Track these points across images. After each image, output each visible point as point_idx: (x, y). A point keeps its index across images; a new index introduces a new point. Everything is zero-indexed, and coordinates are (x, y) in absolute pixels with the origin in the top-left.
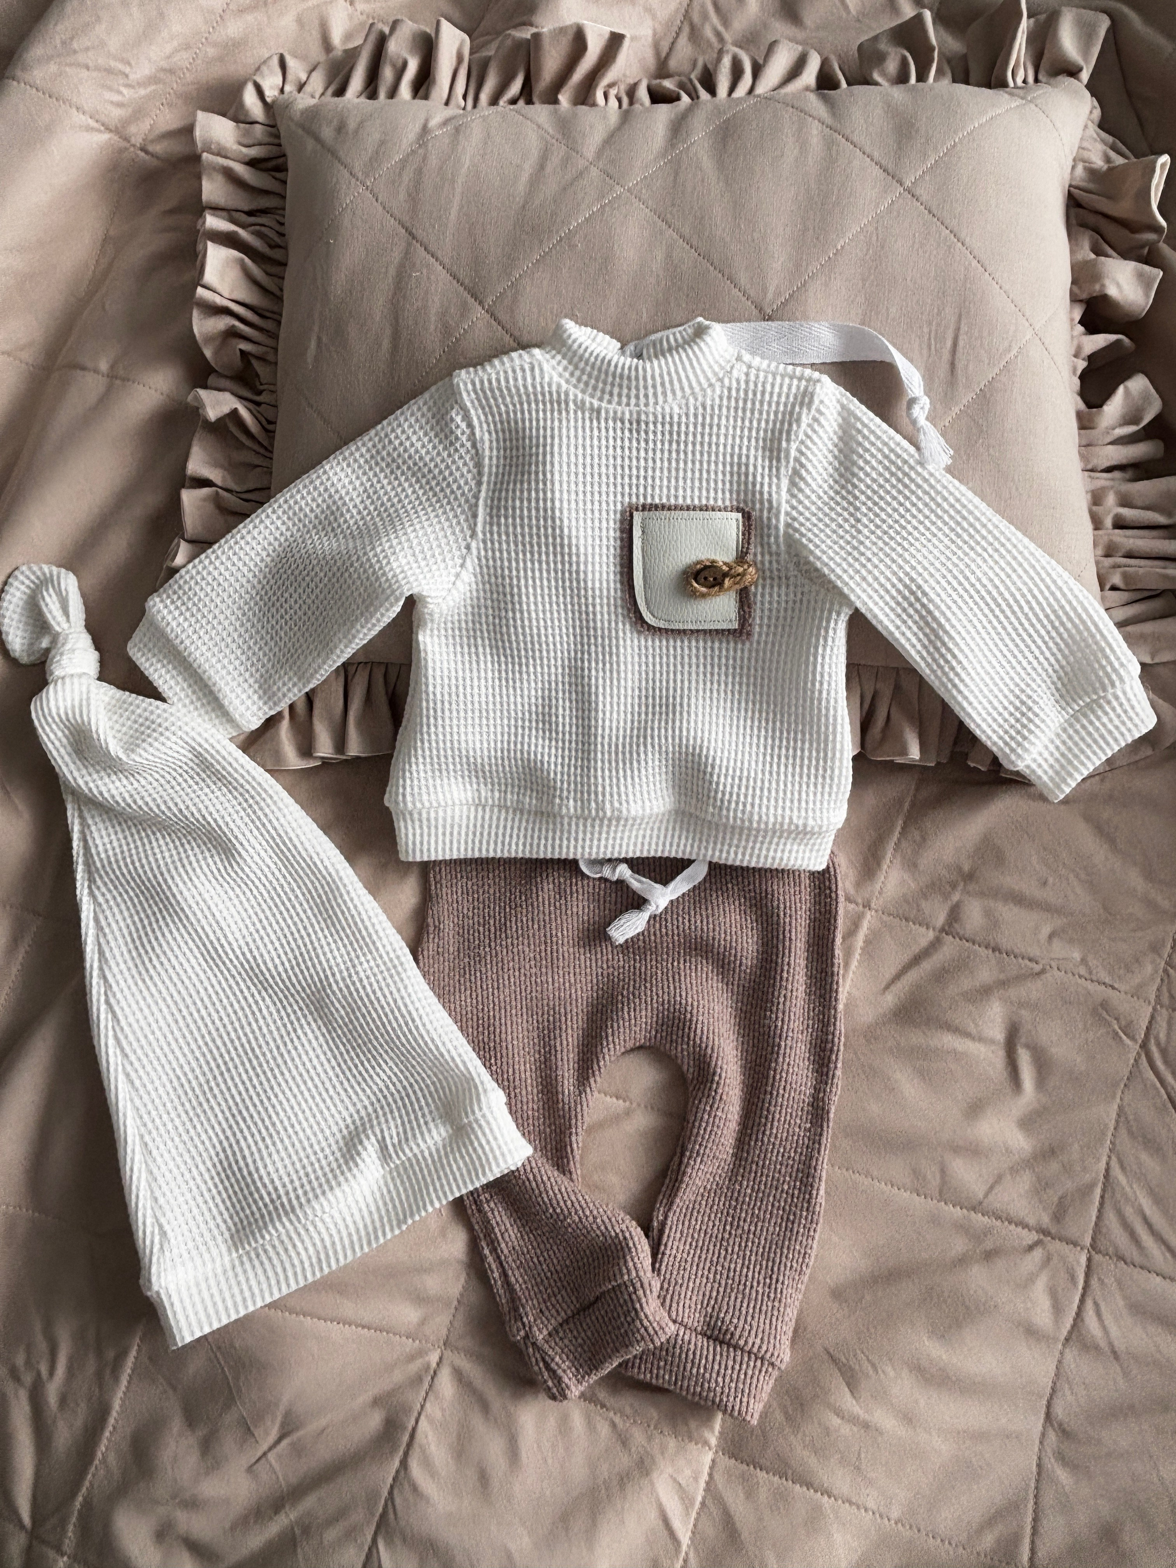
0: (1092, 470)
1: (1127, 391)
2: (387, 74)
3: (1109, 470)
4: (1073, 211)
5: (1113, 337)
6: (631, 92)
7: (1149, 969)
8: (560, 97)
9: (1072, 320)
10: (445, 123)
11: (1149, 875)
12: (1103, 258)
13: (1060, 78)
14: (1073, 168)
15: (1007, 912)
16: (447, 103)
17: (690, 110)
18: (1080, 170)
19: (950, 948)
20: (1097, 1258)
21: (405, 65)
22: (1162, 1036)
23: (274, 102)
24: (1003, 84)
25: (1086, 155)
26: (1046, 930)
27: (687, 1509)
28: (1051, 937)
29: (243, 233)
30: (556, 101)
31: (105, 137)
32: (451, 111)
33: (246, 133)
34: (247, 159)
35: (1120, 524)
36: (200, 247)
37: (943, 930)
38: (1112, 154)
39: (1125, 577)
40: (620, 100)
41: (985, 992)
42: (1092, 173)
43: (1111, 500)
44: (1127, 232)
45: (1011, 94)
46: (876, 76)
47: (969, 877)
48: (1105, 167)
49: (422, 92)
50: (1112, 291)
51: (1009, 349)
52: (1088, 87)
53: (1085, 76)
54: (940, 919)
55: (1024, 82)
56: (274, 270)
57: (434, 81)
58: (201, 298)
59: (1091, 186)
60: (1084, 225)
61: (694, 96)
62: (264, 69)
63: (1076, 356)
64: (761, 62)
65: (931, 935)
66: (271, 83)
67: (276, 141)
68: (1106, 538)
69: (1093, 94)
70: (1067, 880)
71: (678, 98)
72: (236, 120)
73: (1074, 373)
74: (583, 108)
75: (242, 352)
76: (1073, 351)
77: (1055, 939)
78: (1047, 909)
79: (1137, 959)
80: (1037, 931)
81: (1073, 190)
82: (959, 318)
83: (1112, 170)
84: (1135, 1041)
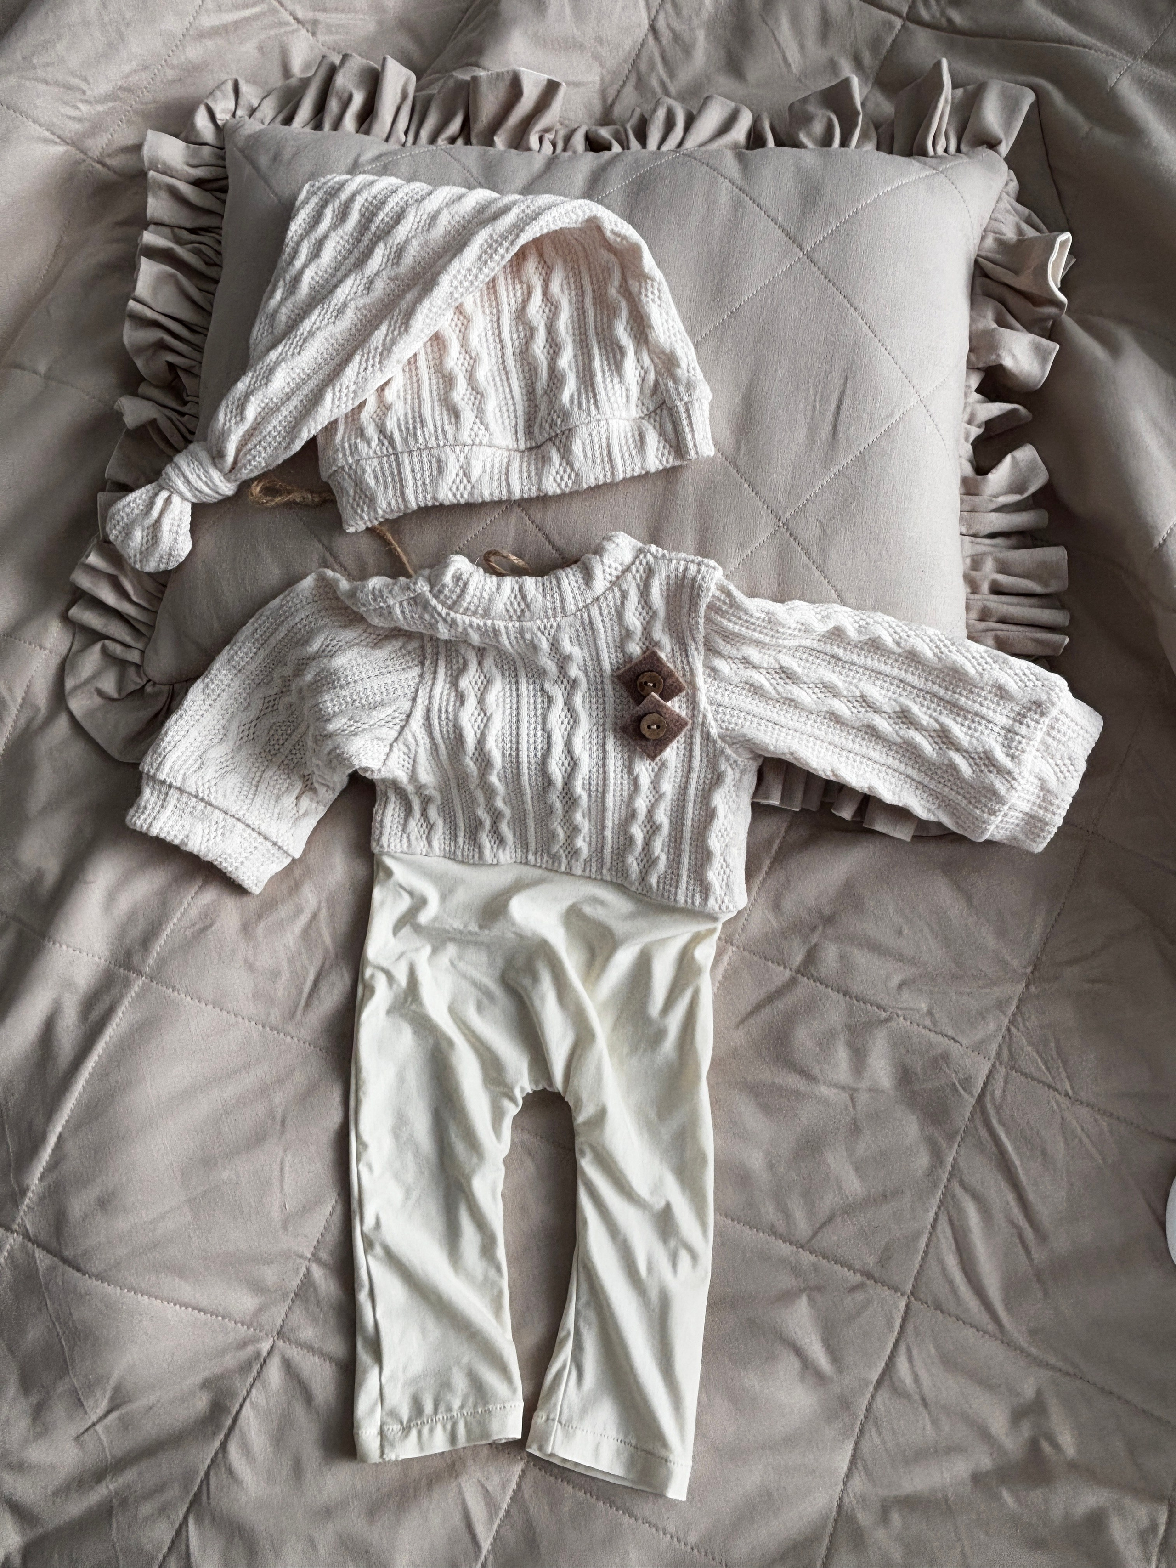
0: (974, 535)
1: (1015, 461)
2: (333, 105)
3: (992, 536)
4: (979, 280)
5: (1007, 407)
6: (568, 139)
7: (992, 1026)
8: (496, 138)
9: (968, 387)
10: (378, 158)
11: (1001, 933)
12: (1001, 329)
13: (980, 148)
14: (983, 238)
15: (861, 958)
16: (387, 140)
17: (616, 159)
18: (990, 241)
19: (804, 989)
20: (915, 1304)
21: (350, 97)
22: (998, 1093)
23: (224, 125)
24: (924, 153)
25: (995, 225)
26: (896, 980)
27: (491, 1518)
28: (900, 986)
29: (179, 250)
30: (491, 143)
31: (61, 149)
33: (194, 154)
34: (192, 179)
35: (997, 590)
37: (798, 971)
38: (1025, 226)
39: (998, 640)
40: (554, 145)
42: (1001, 243)
43: (989, 565)
44: (1030, 305)
45: (928, 162)
46: (803, 138)
47: (830, 920)
48: (1017, 238)
49: (365, 126)
50: (1008, 362)
51: (892, 415)
52: (1008, 160)
53: (1005, 148)
54: (797, 960)
55: (946, 151)
56: (205, 286)
57: (376, 116)
58: (131, 310)
59: (998, 257)
60: (988, 295)
61: (625, 146)
62: (218, 93)
63: (970, 422)
64: (695, 114)
65: (787, 974)
66: (223, 108)
67: (220, 162)
68: (981, 604)
69: (1010, 168)
70: (921, 931)
71: (609, 148)
72: (187, 140)
73: (967, 440)
74: (513, 151)
75: (171, 366)
76: (966, 417)
77: (904, 988)
78: (900, 958)
79: (982, 1015)
80: (888, 977)
81: (980, 260)
82: (845, 382)
83: (1020, 242)
84: (972, 1095)
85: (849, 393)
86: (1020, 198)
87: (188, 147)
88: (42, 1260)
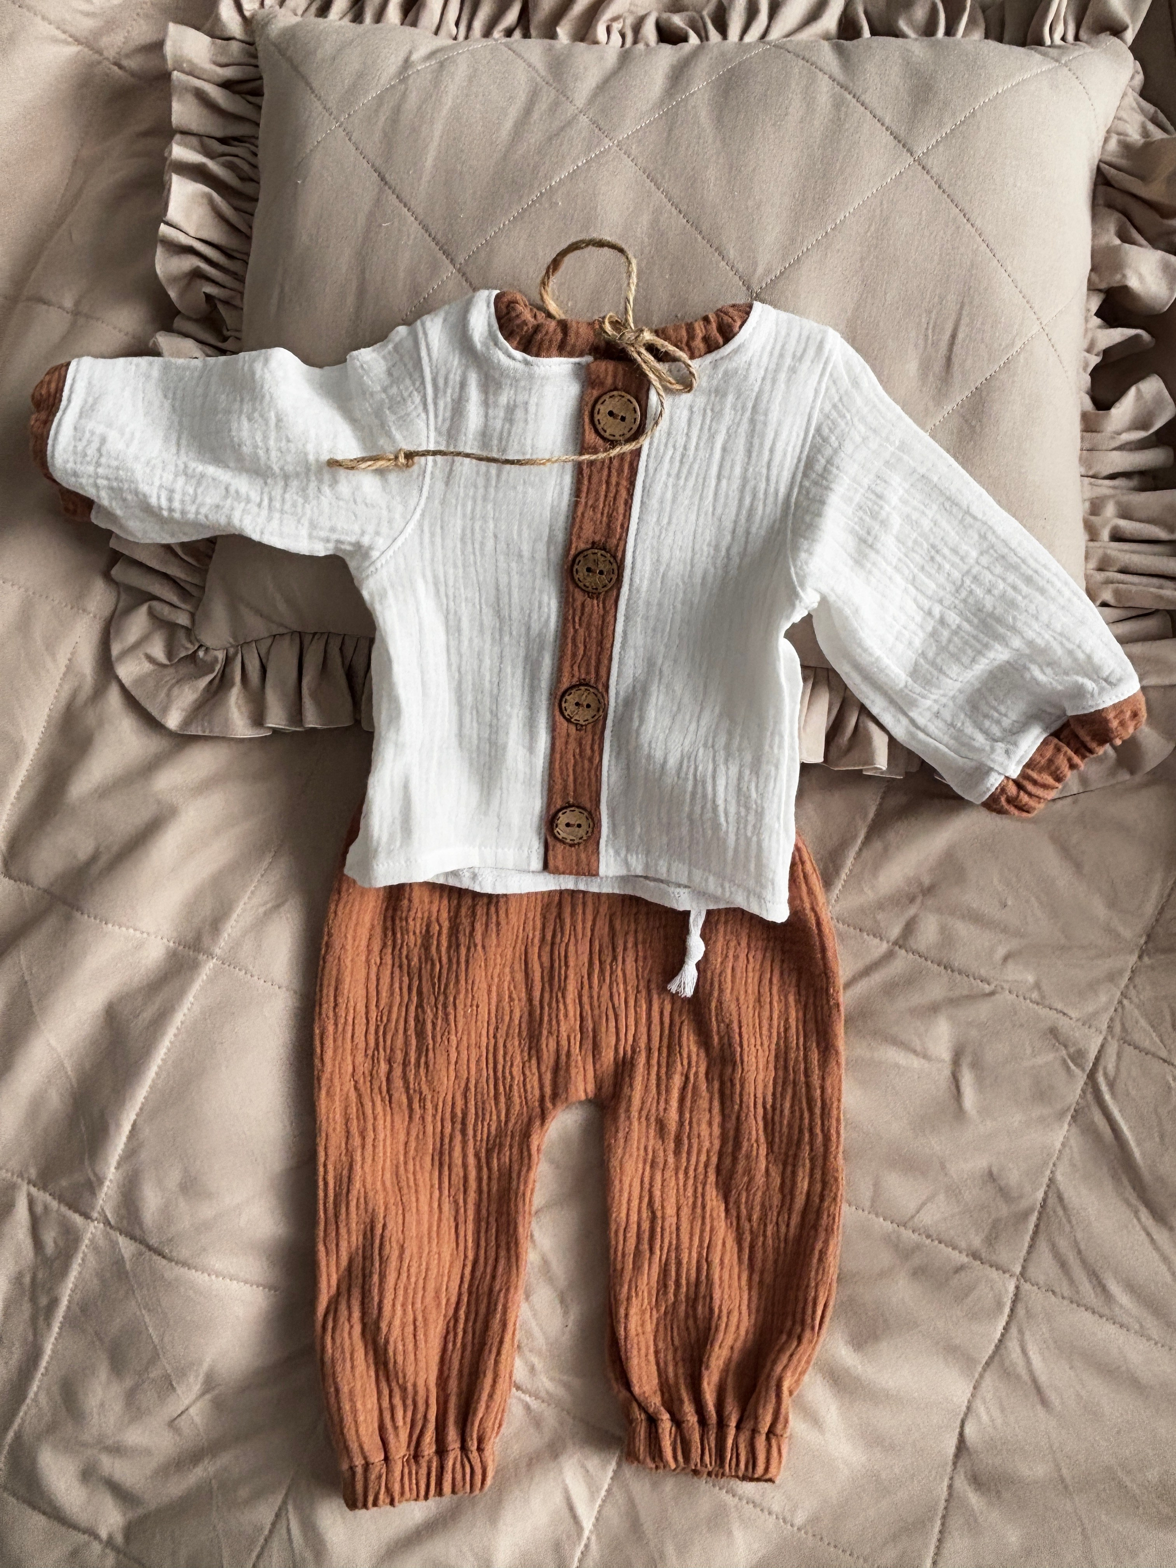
0: (1093, 477)
1: (1139, 395)
3: (1112, 477)
4: (1101, 188)
5: (1131, 332)
6: (637, 28)
7: (1103, 998)
8: (559, 30)
9: (1088, 310)
10: (431, 55)
11: (1112, 904)
12: (1127, 245)
13: (1103, 35)
14: (1106, 140)
15: (962, 929)
16: (436, 33)
17: (696, 53)
18: (1113, 144)
19: (902, 963)
20: (1026, 1286)
22: (1111, 1067)
23: (252, 17)
24: (1040, 42)
25: (1121, 126)
26: (1001, 951)
28: (1006, 959)
29: (212, 165)
30: (553, 36)
31: (74, 49)
32: (439, 41)
33: (224, 51)
34: (219, 80)
35: (1117, 537)
36: (166, 178)
37: (895, 943)
38: (1151, 127)
39: (1117, 593)
40: (623, 36)
41: (934, 1009)
42: (1126, 147)
43: (1110, 510)
44: (1158, 217)
45: (1045, 54)
46: (903, 25)
47: (928, 891)
48: (1142, 141)
49: (411, 15)
50: (1133, 283)
51: (1013, 344)
52: (1131, 48)
53: (1130, 35)
54: (895, 931)
55: (1063, 39)
56: (244, 205)
58: (164, 236)
59: (1122, 162)
60: (1110, 206)
61: (704, 37)
63: (1089, 350)
65: (884, 947)
67: (253, 61)
68: (1100, 552)
69: (1136, 58)
70: (1027, 901)
71: (685, 39)
72: (212, 35)
73: (1085, 370)
74: (582, 45)
75: (208, 297)
76: (1085, 345)
77: (1010, 961)
78: (1005, 930)
79: (1093, 986)
80: (992, 950)
81: (1103, 165)
82: (962, 308)
83: (1147, 145)
84: (1083, 1070)
85: (965, 320)
86: (1145, 93)
87: (213, 43)
88: (126, 1247)
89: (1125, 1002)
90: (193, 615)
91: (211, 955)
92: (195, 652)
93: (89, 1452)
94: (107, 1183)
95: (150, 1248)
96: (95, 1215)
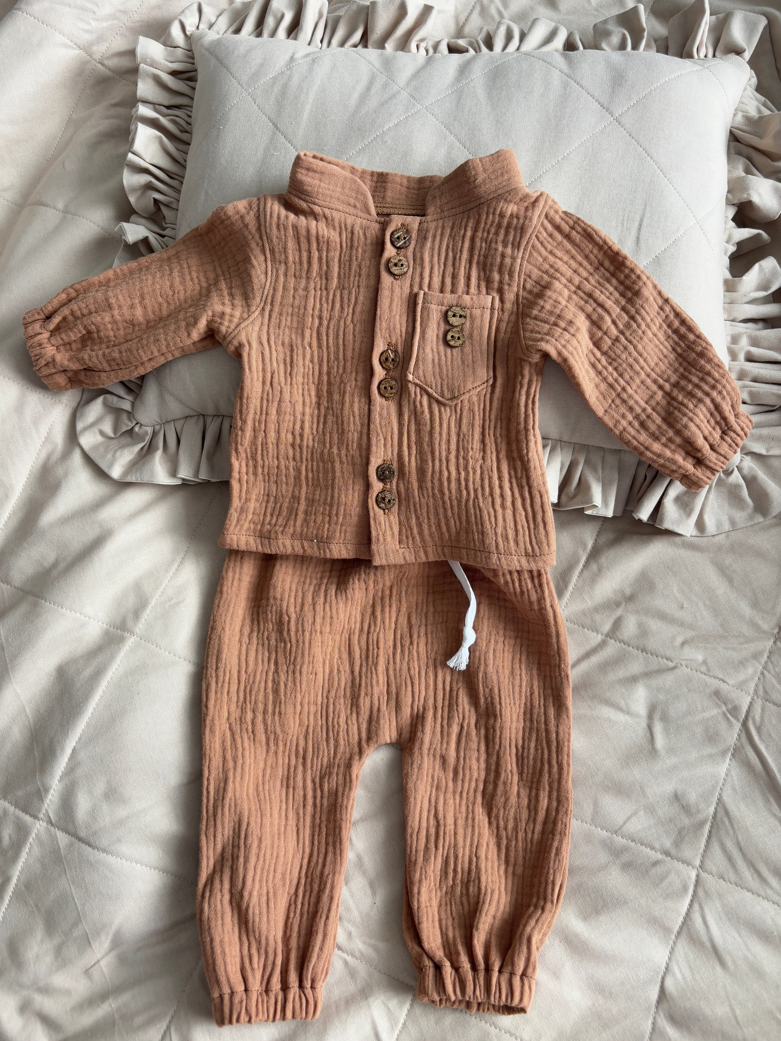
0: (733, 321)
1: (761, 268)
2: (270, 21)
3: (746, 321)
4: (733, 143)
5: (754, 231)
6: (436, 46)
7: (750, 671)
8: (386, 45)
9: (727, 216)
10: (307, 55)
11: (755, 605)
12: (749, 176)
13: (730, 55)
14: (735, 115)
15: (654, 625)
16: (309, 44)
17: (473, 59)
18: (739, 118)
19: (612, 648)
20: (703, 874)
21: (283, 16)
22: (757, 718)
23: (191, 35)
24: (691, 56)
25: (744, 107)
26: (679, 640)
27: (393, 1027)
28: (683, 644)
29: (163, 120)
30: (383, 47)
31: (76, 52)
32: (311, 49)
33: (171, 54)
34: (170, 70)
35: (750, 359)
36: (133, 127)
37: (607, 635)
38: (763, 108)
39: (751, 394)
40: (427, 51)
41: (634, 679)
43: (744, 341)
44: (769, 160)
45: (694, 63)
46: (604, 45)
47: (630, 599)
48: (758, 116)
49: (293, 34)
50: (755, 199)
51: (678, 230)
52: (750, 63)
53: (747, 55)
54: (607, 627)
55: (706, 56)
56: (181, 146)
57: (301, 29)
58: (130, 161)
59: (747, 128)
60: (739, 153)
61: (478, 50)
62: (187, 12)
63: (728, 242)
64: (526, 32)
65: (599, 638)
66: (191, 22)
67: (191, 61)
68: (738, 368)
69: (752, 68)
70: (697, 605)
71: (467, 51)
72: (165, 44)
73: (725, 254)
74: (401, 53)
75: (155, 200)
76: (725, 238)
77: (686, 646)
78: (682, 624)
79: (742, 663)
80: (673, 638)
81: (734, 129)
82: (645, 209)
83: (761, 118)
84: (738, 720)
85: (648, 215)
86: (759, 89)
87: (166, 50)
88: (63, 838)
89: (765, 672)
90: (133, 404)
91: (132, 633)
92: (133, 428)
93: (25, 993)
94: (52, 792)
95: (80, 839)
96: (41, 816)
